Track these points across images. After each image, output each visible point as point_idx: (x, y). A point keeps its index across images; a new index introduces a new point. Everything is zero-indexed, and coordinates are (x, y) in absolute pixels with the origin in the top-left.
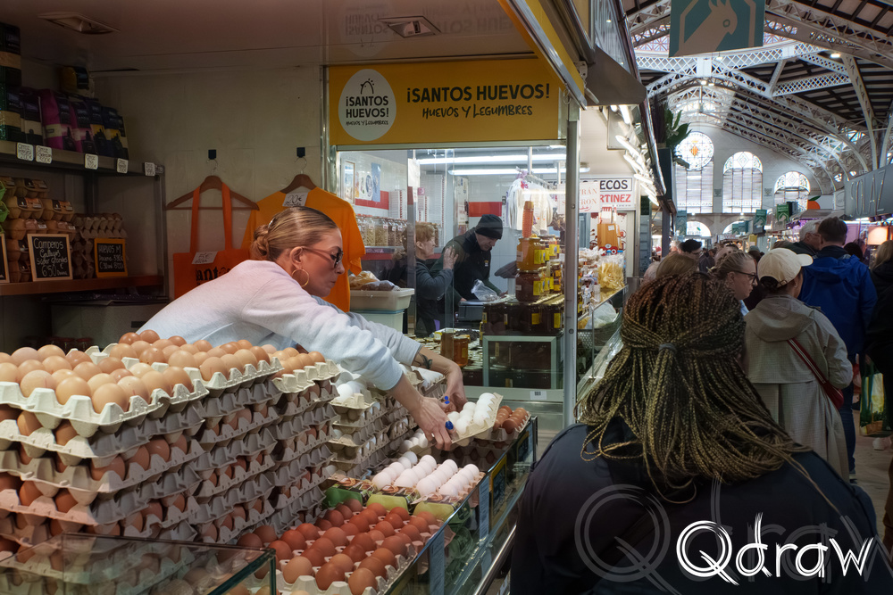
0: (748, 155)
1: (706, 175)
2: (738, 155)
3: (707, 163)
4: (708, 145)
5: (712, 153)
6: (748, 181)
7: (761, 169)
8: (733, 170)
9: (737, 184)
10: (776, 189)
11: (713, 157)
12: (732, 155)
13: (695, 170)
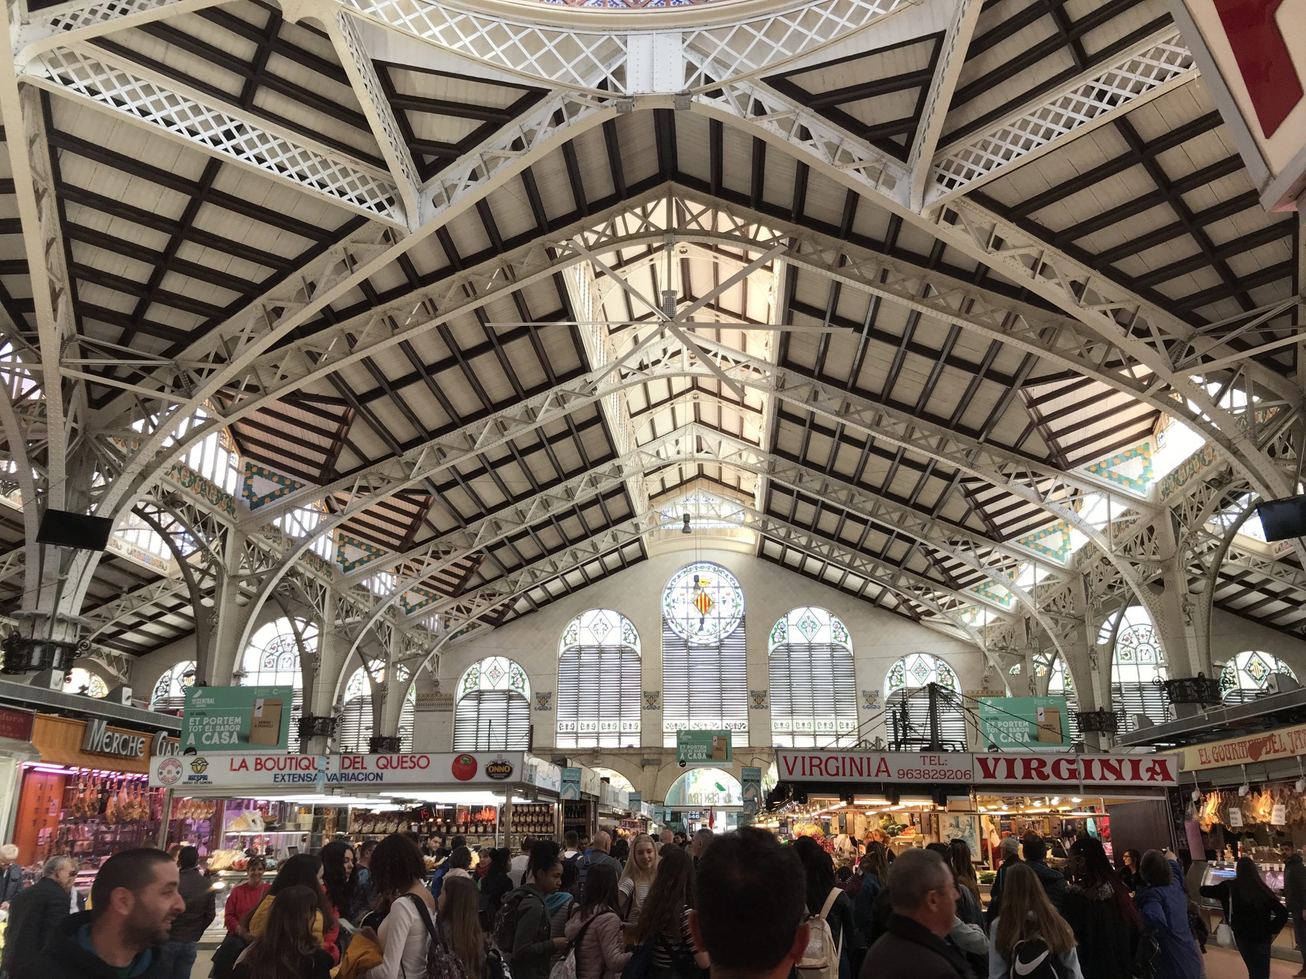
0: (820, 614)
1: (733, 658)
2: (797, 615)
3: (731, 630)
4: (730, 590)
5: (741, 608)
6: (823, 672)
7: (849, 646)
8: (789, 647)
9: (800, 678)
10: (887, 692)
11: (744, 617)
12: (785, 614)
13: (707, 647)
